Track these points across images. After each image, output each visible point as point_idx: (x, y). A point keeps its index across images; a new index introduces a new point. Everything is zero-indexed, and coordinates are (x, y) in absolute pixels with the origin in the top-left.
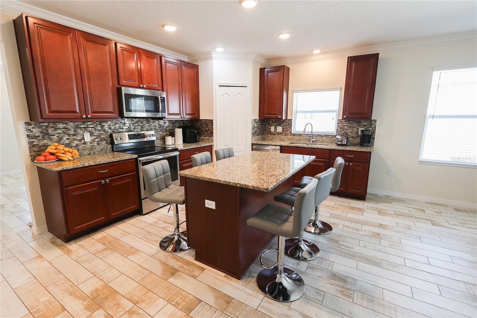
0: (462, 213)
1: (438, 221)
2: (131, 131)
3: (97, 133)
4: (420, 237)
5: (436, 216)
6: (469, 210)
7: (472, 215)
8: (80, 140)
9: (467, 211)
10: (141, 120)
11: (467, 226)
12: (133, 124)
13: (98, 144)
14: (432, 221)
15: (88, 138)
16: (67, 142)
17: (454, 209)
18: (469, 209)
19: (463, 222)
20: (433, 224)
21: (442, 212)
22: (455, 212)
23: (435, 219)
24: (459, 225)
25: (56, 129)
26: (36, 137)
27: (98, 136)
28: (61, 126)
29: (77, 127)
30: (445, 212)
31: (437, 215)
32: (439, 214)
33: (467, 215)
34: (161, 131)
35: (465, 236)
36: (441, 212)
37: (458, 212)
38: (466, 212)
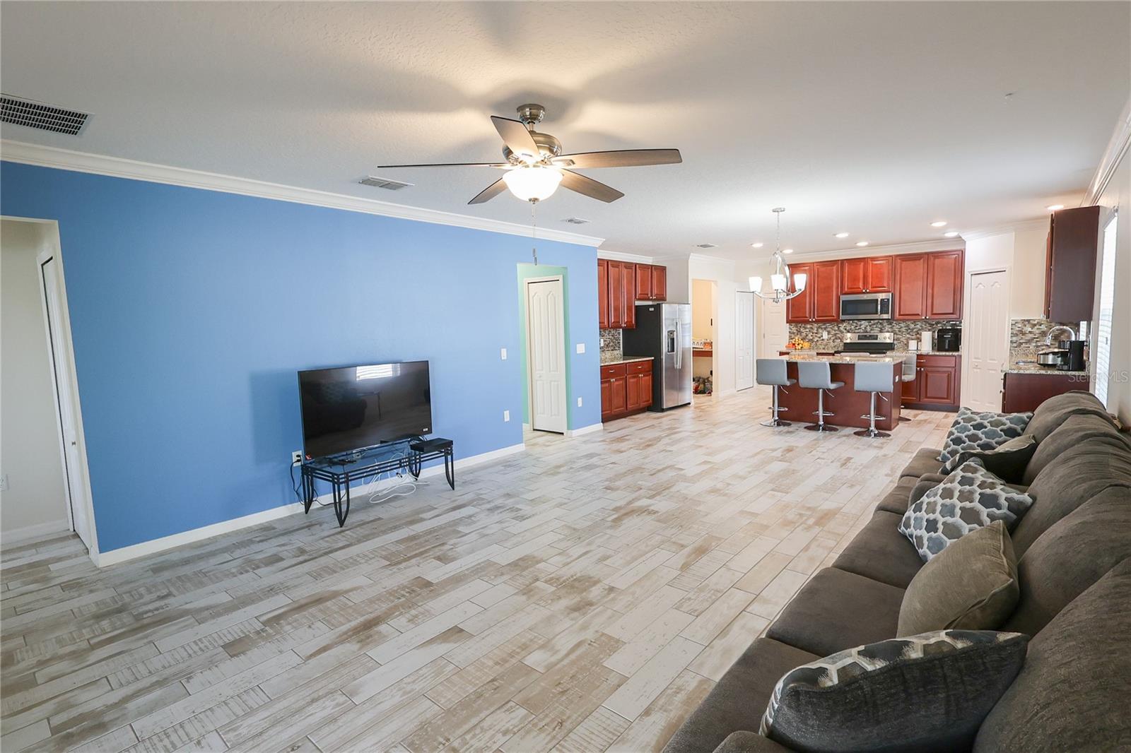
2: (867, 332)
3: (833, 332)
8: (820, 338)
10: (880, 321)
12: (870, 326)
13: (834, 342)
15: (825, 335)
16: (811, 338)
25: (806, 328)
26: (794, 333)
27: (835, 334)
28: (809, 326)
29: (819, 327)
34: (909, 334)
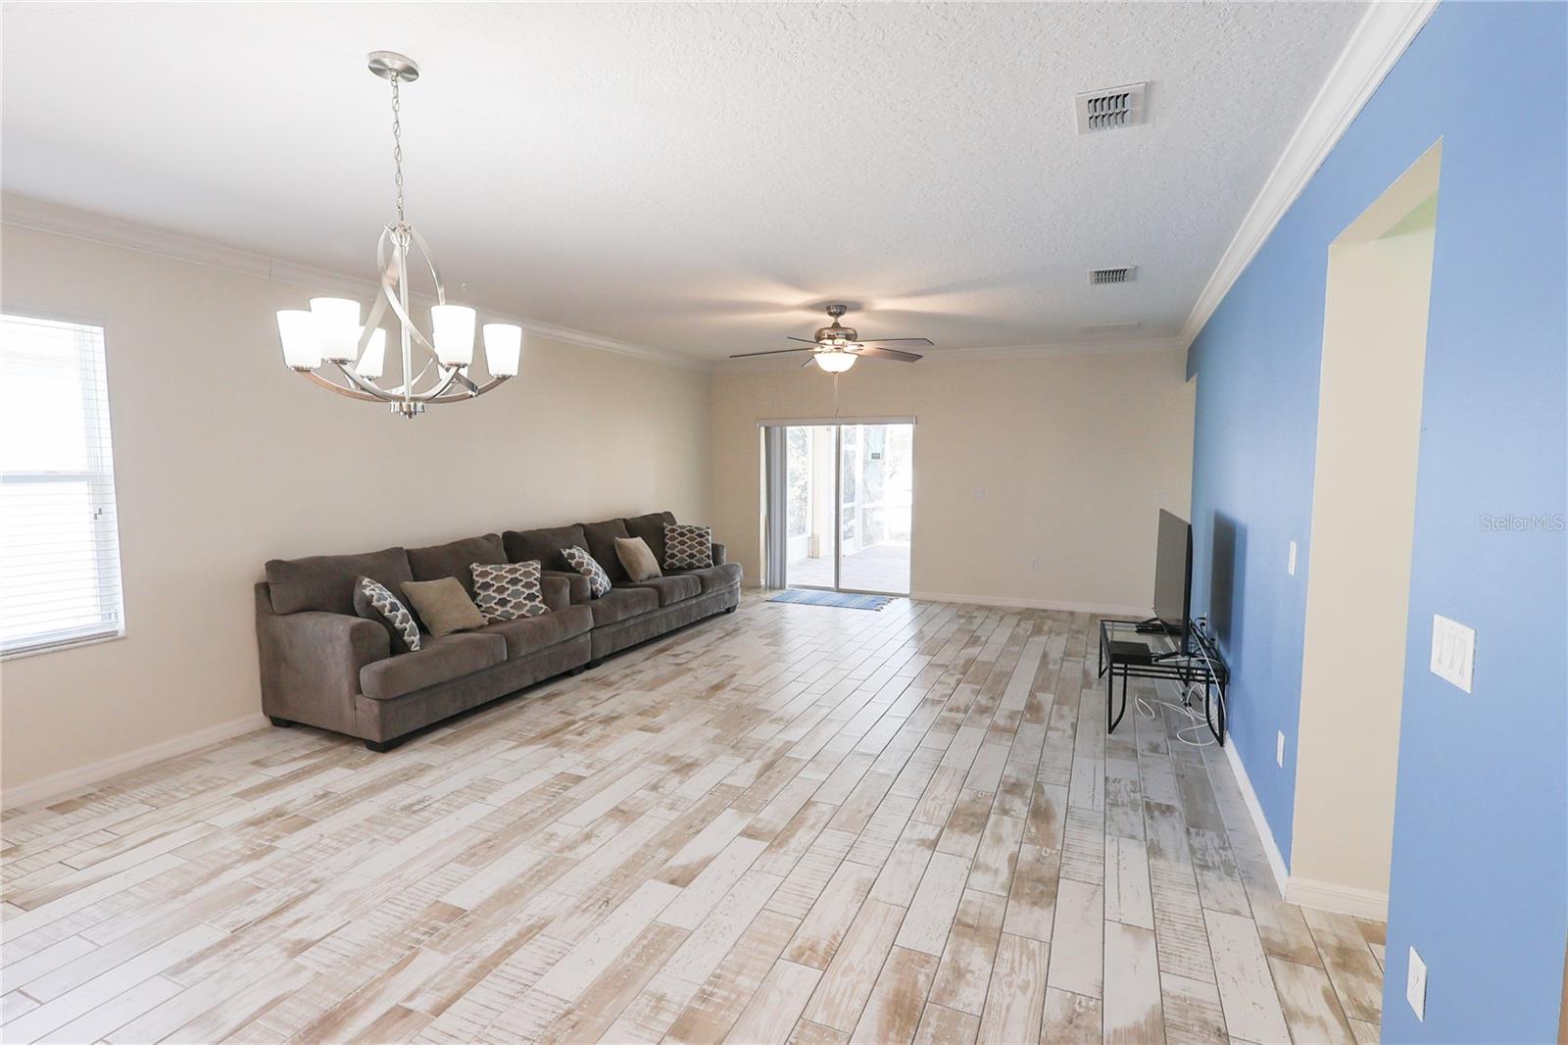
0: (83, 812)
1: (33, 883)
4: (18, 990)
5: (14, 869)
6: (95, 790)
7: (113, 800)
9: (90, 794)
11: (130, 842)
14: (13, 897)
17: (50, 808)
18: (93, 785)
19: (108, 837)
20: (28, 903)
21: (20, 841)
22: (61, 817)
23: (14, 883)
24: (107, 855)
30: (32, 836)
31: (13, 864)
32: (14, 854)
33: (102, 807)
35: (149, 879)
36: (17, 843)
37: (70, 811)
38: (92, 800)
